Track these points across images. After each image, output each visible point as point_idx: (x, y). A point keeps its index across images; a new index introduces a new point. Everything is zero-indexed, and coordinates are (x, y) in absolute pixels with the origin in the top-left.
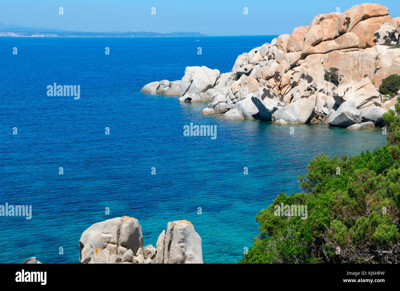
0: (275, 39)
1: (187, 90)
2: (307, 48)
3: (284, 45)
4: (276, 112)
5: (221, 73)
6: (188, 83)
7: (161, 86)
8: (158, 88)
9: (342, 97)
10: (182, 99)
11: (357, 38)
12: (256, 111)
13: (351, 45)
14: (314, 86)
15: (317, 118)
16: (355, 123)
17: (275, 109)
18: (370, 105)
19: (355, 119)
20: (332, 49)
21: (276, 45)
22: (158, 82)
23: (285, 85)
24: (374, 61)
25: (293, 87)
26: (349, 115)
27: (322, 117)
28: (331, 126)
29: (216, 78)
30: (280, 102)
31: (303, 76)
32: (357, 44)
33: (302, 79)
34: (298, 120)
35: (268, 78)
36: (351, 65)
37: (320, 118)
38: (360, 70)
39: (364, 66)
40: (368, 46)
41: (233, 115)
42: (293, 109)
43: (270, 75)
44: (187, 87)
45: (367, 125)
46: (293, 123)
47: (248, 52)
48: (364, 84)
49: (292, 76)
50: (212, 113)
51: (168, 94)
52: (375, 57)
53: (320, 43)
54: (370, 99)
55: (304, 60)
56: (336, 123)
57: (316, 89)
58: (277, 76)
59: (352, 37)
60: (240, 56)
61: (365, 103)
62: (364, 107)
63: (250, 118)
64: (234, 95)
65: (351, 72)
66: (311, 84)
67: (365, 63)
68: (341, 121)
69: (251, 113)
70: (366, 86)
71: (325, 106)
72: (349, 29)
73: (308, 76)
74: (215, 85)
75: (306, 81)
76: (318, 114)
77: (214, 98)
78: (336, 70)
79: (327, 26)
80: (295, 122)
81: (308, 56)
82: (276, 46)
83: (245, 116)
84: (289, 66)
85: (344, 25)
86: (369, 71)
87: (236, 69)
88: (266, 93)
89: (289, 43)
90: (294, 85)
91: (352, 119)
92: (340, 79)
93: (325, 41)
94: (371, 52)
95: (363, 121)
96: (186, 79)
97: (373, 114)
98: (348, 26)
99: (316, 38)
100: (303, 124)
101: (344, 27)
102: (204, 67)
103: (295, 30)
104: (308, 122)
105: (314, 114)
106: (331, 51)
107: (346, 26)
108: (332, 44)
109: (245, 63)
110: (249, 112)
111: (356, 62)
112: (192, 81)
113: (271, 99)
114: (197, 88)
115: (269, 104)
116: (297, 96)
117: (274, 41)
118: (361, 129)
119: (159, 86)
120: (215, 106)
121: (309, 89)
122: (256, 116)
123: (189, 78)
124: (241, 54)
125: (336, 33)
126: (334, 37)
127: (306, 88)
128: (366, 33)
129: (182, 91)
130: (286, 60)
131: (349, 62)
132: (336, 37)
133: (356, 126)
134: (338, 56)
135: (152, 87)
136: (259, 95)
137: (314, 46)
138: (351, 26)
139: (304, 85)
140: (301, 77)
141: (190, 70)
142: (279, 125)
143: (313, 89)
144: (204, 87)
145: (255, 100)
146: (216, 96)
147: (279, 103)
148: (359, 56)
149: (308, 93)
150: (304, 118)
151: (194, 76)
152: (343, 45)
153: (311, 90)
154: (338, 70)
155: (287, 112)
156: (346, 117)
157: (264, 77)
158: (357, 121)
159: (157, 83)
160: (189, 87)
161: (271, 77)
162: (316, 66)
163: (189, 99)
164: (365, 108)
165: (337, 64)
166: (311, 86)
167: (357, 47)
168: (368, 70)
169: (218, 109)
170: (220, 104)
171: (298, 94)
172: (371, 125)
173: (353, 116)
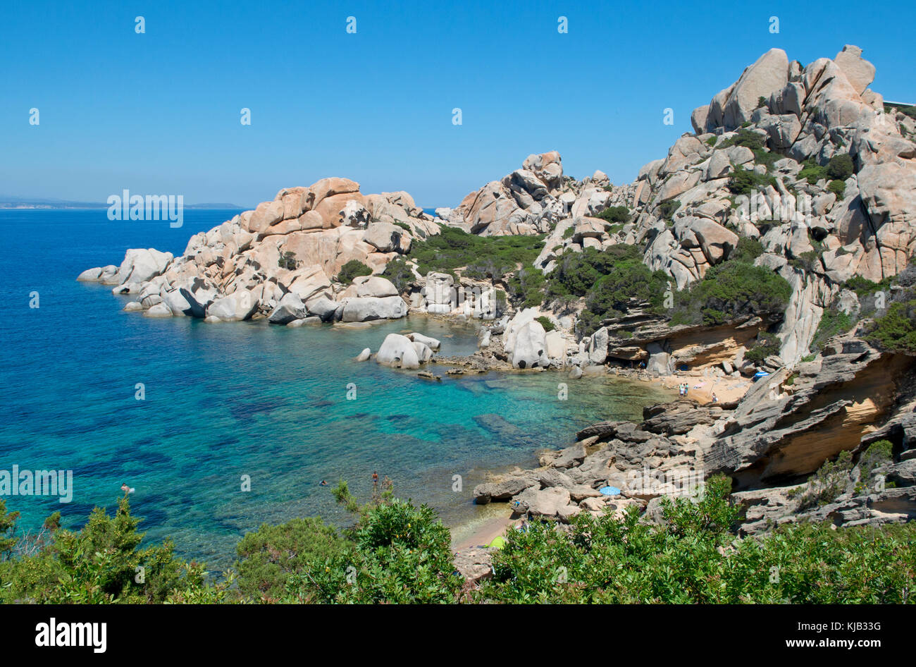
0: (237, 216)
1: (127, 279)
2: (265, 228)
3: (247, 224)
4: (210, 307)
5: (175, 256)
6: (129, 269)
7: (105, 273)
8: (99, 276)
9: (287, 288)
10: (116, 290)
11: (320, 217)
12: (187, 306)
13: (314, 225)
14: (263, 274)
15: (261, 313)
16: (297, 318)
17: (210, 303)
18: (320, 297)
19: (297, 314)
20: (293, 229)
21: (237, 223)
22: (99, 268)
23: (229, 273)
24: (335, 244)
25: (237, 275)
26: (291, 309)
27: (268, 311)
28: (272, 323)
29: (166, 263)
30: (217, 294)
31: (249, 262)
32: (321, 224)
33: (248, 266)
34: (234, 317)
35: (209, 265)
36: (312, 249)
37: (265, 312)
38: (321, 254)
39: (324, 250)
40: (333, 227)
41: (158, 311)
42: (229, 303)
43: (212, 261)
44: (127, 275)
45: (312, 321)
46: (229, 320)
47: (206, 232)
48: (314, 272)
49: (236, 262)
50: (138, 308)
51: (108, 283)
52: (336, 239)
53: (280, 222)
54: (319, 290)
55: (260, 243)
56: (277, 319)
57: (265, 278)
58: (220, 262)
59: (315, 216)
60: (194, 236)
61: (314, 295)
62: (313, 299)
63: (179, 315)
64: (170, 285)
65: (311, 256)
66: (259, 271)
67: (325, 246)
68: (282, 317)
69: (182, 308)
70: (317, 274)
71: (272, 298)
72: (314, 207)
73: (255, 262)
74: (164, 271)
75: (253, 268)
76: (263, 307)
77: (144, 289)
78: (293, 254)
79: (289, 202)
80: (230, 318)
81: (266, 238)
82: (237, 225)
83: (174, 312)
84: (238, 250)
85: (307, 202)
86: (330, 256)
87: (187, 253)
88: (199, 284)
89: (251, 220)
90: (239, 272)
91: (295, 314)
92: (298, 265)
93: (287, 219)
94: (332, 233)
95: (308, 316)
96: (125, 265)
97: (319, 307)
98: (312, 203)
99: (274, 216)
100: (240, 321)
101: (308, 205)
102: (152, 250)
103: (259, 206)
104: (248, 318)
105: (256, 308)
106: (292, 232)
107: (310, 202)
108: (295, 223)
109: (199, 245)
110: (178, 307)
111: (317, 245)
112: (133, 267)
113: (206, 291)
114: (139, 276)
115: (202, 297)
116: (241, 286)
117: (236, 219)
118: (303, 325)
119: (102, 273)
120: (143, 299)
121: (256, 278)
122: (187, 312)
123: (130, 263)
124: (196, 234)
125: (300, 211)
126: (298, 215)
127: (251, 277)
128: (330, 212)
129: (122, 280)
130: (234, 242)
131: (309, 245)
132: (300, 215)
133: (297, 322)
134: (297, 238)
135: (90, 274)
136: (188, 286)
137: (273, 225)
138: (315, 203)
139: (250, 273)
140: (246, 264)
141: (131, 253)
142: (210, 322)
143: (261, 278)
144: (149, 274)
145: (184, 292)
146: (147, 287)
147: (216, 296)
148: (320, 238)
149: (254, 282)
150: (242, 314)
151: (136, 261)
152: (305, 225)
153: (259, 278)
154: (295, 254)
155: (221, 306)
156: (287, 311)
157: (204, 263)
158: (300, 316)
159: (98, 270)
160: (130, 275)
161: (213, 263)
162: (269, 250)
163: (127, 290)
164: (314, 301)
165: (296, 247)
166: (259, 274)
167: (321, 228)
168: (329, 254)
169: (147, 304)
170: (151, 297)
171: (242, 283)
172: (317, 320)
173: (295, 311)
